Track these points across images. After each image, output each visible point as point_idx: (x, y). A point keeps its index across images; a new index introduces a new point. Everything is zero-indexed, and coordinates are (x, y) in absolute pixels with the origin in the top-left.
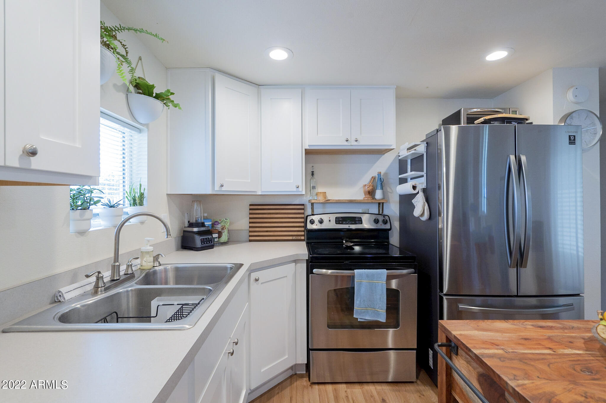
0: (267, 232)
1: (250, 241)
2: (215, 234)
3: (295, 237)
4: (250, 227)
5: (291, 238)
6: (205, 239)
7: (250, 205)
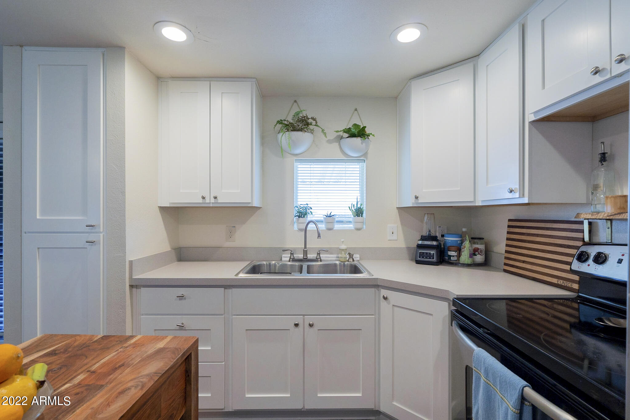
0: (523, 263)
1: (505, 271)
2: (451, 251)
3: (561, 281)
4: (507, 252)
5: (555, 281)
6: (425, 253)
7: (509, 219)
